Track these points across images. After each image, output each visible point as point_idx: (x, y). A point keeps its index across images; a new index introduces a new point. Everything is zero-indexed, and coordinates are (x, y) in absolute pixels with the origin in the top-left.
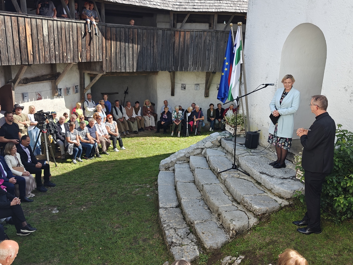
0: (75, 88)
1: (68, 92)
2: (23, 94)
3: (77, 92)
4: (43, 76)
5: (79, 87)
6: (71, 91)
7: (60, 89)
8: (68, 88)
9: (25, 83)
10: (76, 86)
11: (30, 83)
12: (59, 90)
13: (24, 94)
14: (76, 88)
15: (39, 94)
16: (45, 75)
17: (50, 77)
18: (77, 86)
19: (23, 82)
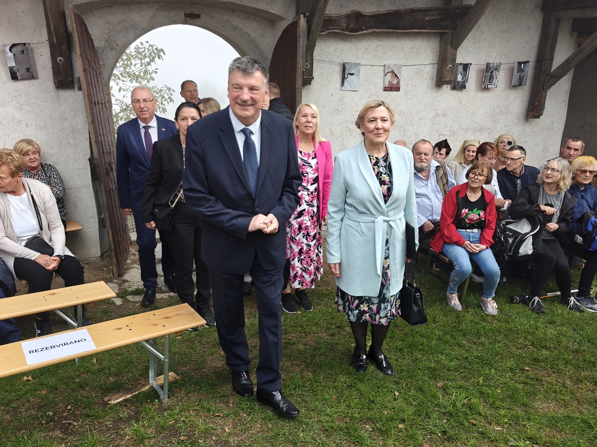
0: (516, 70)
1: (491, 78)
2: (344, 67)
3: (520, 83)
4: (413, 11)
5: (530, 70)
6: (501, 78)
7: (466, 67)
8: (491, 66)
9: (352, 30)
10: (520, 63)
11: (367, 29)
12: (461, 68)
13: (347, 67)
14: (520, 70)
15: (393, 72)
16: (420, 10)
17: (436, 17)
18: (525, 63)
19: (345, 25)
